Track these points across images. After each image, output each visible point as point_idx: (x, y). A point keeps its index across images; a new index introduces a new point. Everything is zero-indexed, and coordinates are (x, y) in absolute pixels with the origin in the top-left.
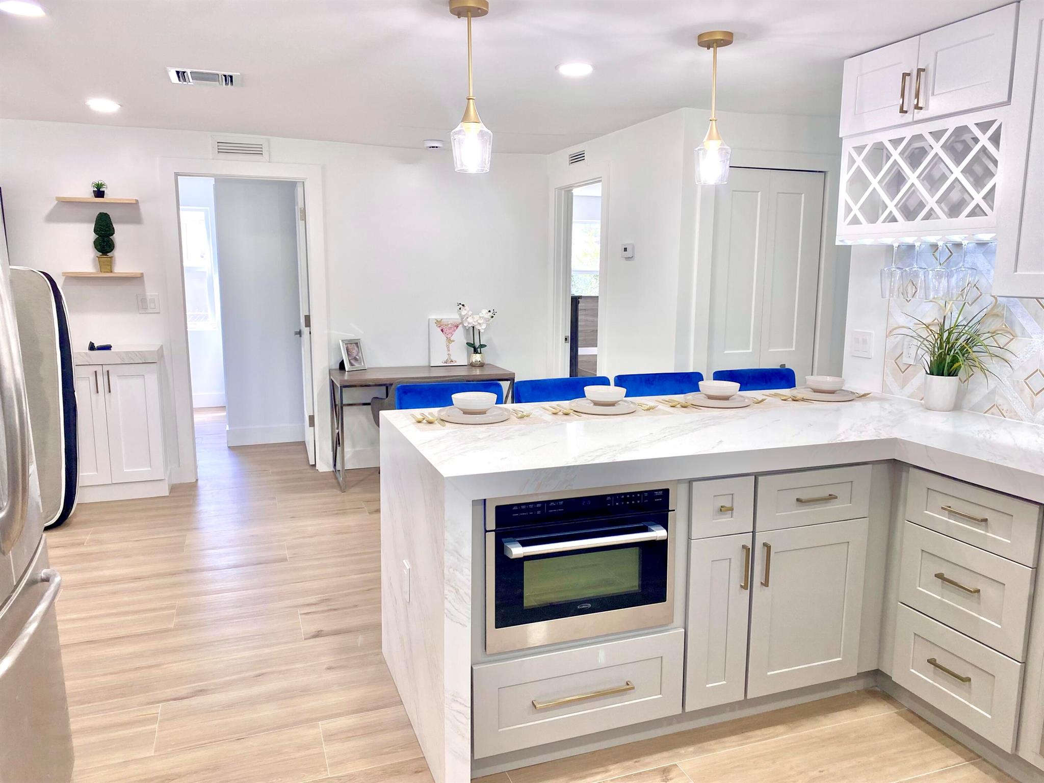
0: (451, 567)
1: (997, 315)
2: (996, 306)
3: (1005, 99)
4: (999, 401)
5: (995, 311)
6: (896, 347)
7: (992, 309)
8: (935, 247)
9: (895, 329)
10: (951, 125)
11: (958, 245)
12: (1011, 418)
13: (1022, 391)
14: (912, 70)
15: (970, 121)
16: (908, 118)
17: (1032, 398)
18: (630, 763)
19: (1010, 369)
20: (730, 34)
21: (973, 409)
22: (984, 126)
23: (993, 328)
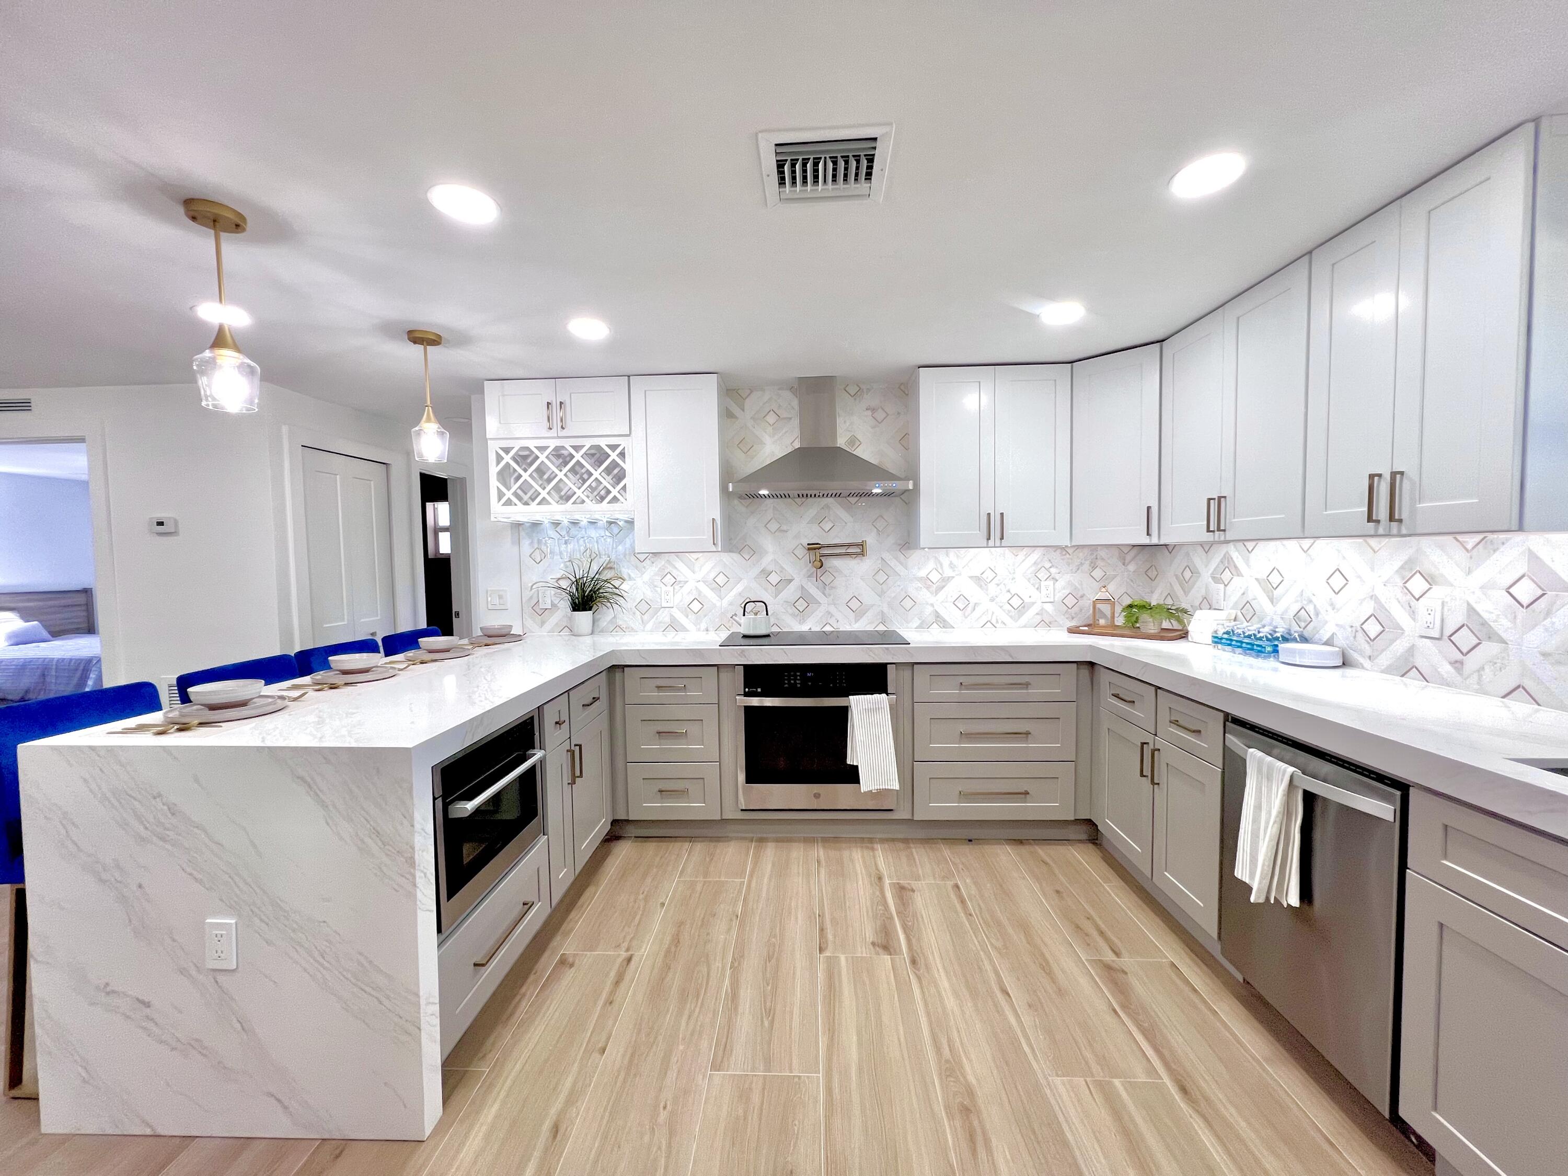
0: (420, 850)
1: (611, 568)
2: (609, 562)
3: (629, 433)
4: (620, 622)
5: (608, 566)
6: (531, 597)
7: (607, 565)
8: (556, 524)
9: (536, 583)
10: (588, 443)
11: (575, 523)
12: (629, 632)
13: (634, 613)
14: (552, 401)
15: (603, 443)
16: (553, 433)
17: (641, 618)
18: (532, 978)
19: (624, 601)
20: (440, 337)
21: (602, 631)
22: (613, 447)
23: (608, 576)
